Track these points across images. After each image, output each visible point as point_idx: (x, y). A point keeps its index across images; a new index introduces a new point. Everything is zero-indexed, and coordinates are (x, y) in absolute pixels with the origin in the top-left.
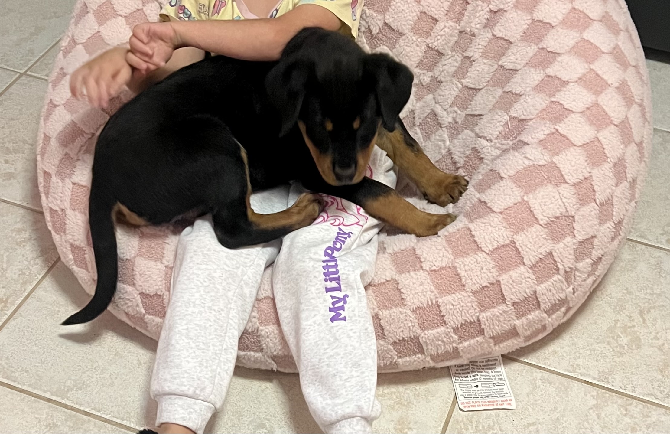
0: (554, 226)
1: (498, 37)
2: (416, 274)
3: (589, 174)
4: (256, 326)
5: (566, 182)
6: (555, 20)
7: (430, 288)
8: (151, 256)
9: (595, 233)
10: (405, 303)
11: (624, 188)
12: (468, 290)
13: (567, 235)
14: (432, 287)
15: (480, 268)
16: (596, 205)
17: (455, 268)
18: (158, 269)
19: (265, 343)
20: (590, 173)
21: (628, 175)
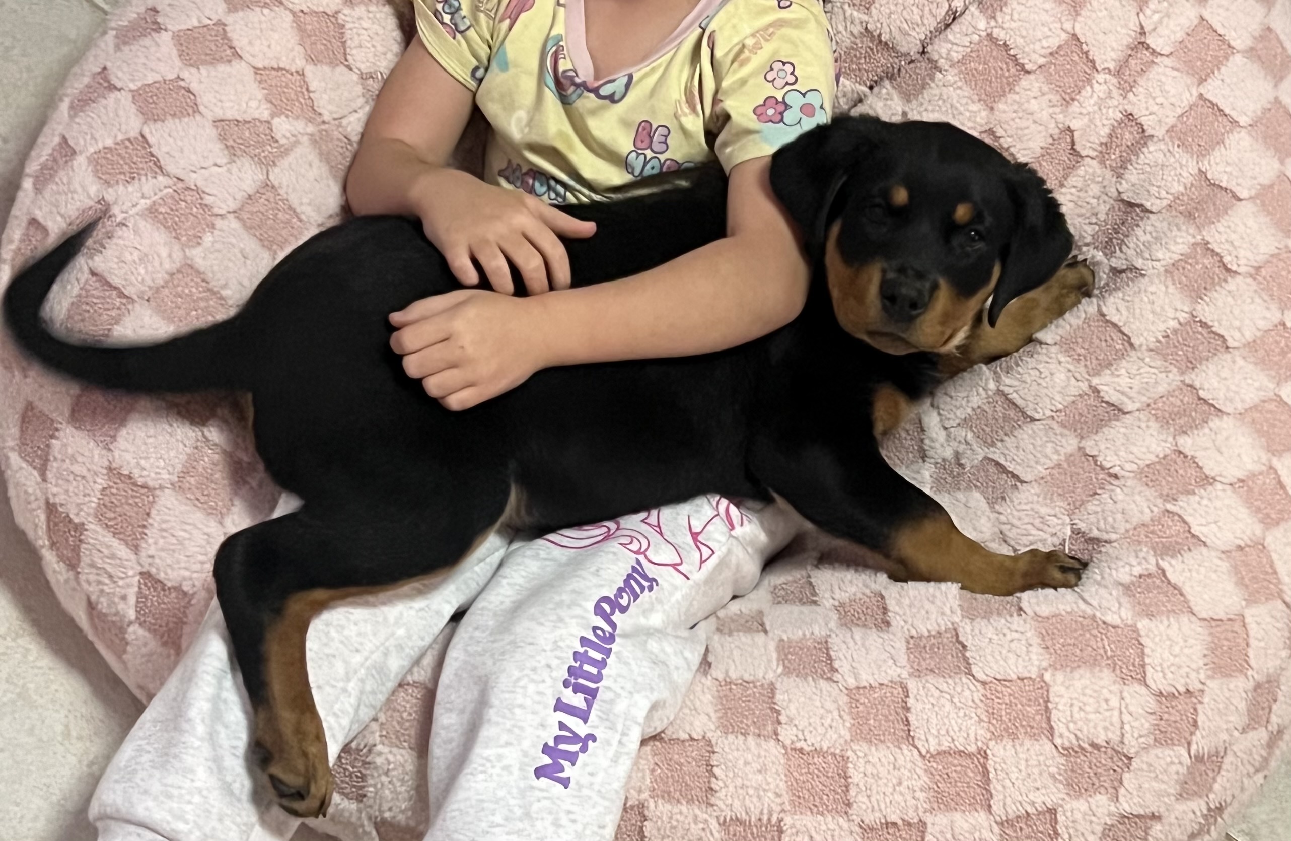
0: (1082, 758)
1: (1108, 321)
2: (759, 745)
3: (1201, 687)
4: (371, 742)
5: (1144, 682)
6: (1237, 335)
7: (777, 786)
8: (203, 499)
9: (1161, 810)
10: (713, 800)
11: (1256, 743)
12: (855, 817)
13: (1102, 790)
14: (782, 785)
15: (895, 781)
16: (1187, 755)
17: (845, 759)
18: (208, 535)
19: (375, 786)
20: (1203, 684)
21: (1274, 719)
